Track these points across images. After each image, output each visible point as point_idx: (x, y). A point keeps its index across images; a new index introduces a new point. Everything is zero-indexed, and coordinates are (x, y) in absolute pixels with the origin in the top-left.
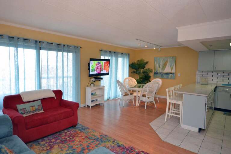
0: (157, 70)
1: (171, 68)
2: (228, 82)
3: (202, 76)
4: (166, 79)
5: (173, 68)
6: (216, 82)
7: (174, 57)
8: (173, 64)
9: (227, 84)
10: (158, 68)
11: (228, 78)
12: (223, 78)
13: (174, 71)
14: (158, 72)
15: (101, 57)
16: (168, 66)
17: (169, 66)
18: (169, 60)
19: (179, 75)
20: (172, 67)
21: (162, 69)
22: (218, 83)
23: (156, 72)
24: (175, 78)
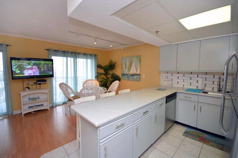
0: (124, 72)
1: (136, 69)
2: (197, 87)
3: (167, 78)
4: (132, 80)
5: (138, 69)
6: (182, 86)
7: (138, 56)
8: (138, 64)
9: (195, 88)
10: (125, 69)
11: (197, 81)
12: (191, 81)
13: (138, 73)
14: (125, 73)
15: (52, 58)
16: (133, 67)
17: (135, 67)
18: (133, 59)
19: (143, 76)
20: (137, 67)
21: (128, 70)
22: (184, 87)
23: (123, 73)
24: (140, 80)
